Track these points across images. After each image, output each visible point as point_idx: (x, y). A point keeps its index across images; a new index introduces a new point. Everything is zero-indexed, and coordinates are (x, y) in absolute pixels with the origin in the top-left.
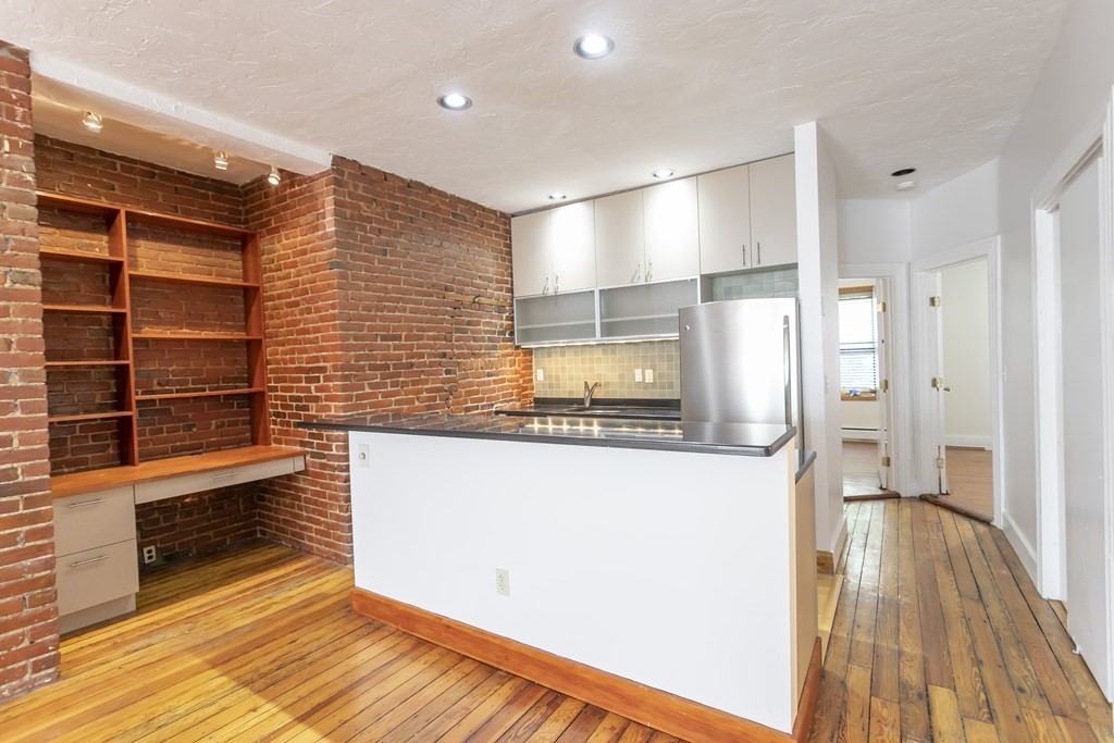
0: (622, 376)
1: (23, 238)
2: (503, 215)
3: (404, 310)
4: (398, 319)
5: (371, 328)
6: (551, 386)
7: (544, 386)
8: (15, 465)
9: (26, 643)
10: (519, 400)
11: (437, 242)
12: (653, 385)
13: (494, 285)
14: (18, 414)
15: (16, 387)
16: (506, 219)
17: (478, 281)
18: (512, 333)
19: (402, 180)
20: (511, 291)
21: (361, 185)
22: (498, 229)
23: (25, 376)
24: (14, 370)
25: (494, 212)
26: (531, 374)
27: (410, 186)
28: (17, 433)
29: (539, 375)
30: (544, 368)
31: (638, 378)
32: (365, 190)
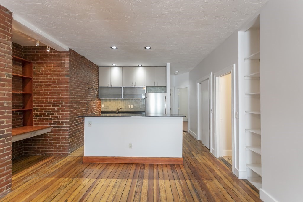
0: (125, 107)
1: (9, 64)
2: (97, 66)
3: (80, 89)
4: (79, 91)
5: (75, 93)
6: (106, 109)
7: (104, 109)
8: (5, 129)
9: (5, 181)
10: (99, 112)
11: (86, 72)
12: (133, 108)
13: (95, 83)
14: (6, 114)
15: (6, 107)
16: (98, 67)
17: (93, 82)
18: (98, 95)
19: (81, 56)
20: (98, 85)
21: (74, 56)
22: (96, 69)
23: (8, 104)
24: (5, 102)
25: (96, 65)
26: (101, 106)
27: (83, 57)
28: (5, 120)
29: (103, 106)
30: (105, 105)
31: (129, 107)
32: (75, 57)
